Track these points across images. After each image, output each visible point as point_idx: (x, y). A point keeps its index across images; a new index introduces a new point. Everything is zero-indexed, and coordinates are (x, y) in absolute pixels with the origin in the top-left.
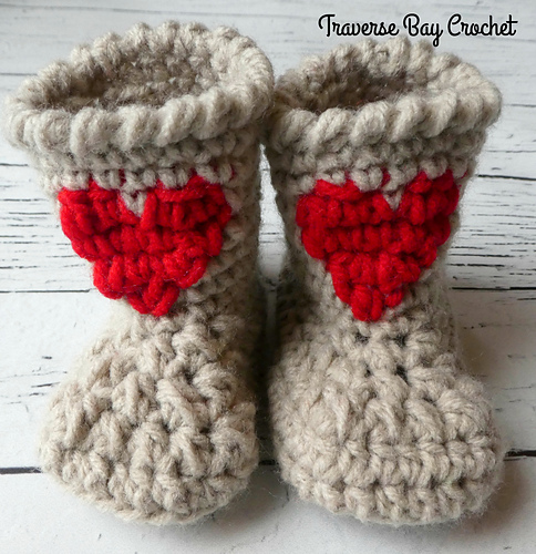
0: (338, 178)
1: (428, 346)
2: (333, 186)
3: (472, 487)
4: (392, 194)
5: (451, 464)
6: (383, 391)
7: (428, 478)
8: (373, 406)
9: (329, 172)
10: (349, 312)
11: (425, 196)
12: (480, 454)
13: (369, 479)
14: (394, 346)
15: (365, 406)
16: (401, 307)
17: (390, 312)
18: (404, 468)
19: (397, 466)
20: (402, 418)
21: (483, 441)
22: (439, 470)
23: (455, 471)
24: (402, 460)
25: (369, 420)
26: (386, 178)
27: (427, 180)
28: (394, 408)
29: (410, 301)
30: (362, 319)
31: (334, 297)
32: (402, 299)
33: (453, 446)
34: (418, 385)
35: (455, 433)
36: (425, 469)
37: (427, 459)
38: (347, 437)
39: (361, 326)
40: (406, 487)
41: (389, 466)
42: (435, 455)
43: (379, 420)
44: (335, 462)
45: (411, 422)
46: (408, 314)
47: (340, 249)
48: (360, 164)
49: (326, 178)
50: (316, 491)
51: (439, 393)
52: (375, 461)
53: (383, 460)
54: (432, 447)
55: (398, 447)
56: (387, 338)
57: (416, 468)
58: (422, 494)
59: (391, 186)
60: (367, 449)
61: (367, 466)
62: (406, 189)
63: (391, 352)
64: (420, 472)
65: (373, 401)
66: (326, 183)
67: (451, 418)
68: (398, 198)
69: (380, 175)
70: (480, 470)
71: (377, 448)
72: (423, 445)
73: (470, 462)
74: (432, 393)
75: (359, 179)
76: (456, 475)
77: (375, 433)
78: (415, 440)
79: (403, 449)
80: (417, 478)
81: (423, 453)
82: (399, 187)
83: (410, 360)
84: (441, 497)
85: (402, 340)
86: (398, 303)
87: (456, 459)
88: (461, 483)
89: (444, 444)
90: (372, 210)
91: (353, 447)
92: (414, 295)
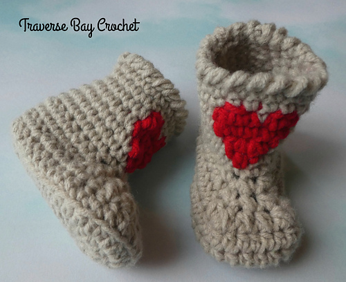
0: (237, 103)
1: (267, 183)
2: (234, 107)
3: (284, 252)
4: (262, 115)
5: (275, 243)
6: (245, 207)
7: (264, 250)
8: (239, 215)
9: (233, 100)
10: (231, 163)
11: (279, 120)
12: (289, 238)
13: (236, 251)
14: (251, 183)
15: (236, 215)
16: (256, 165)
17: (251, 166)
18: (253, 246)
19: (249, 245)
20: (253, 221)
21: (292, 231)
22: (269, 246)
23: (277, 246)
24: (252, 242)
25: (237, 222)
26: (260, 107)
27: (281, 114)
28: (249, 217)
29: (261, 162)
30: (237, 168)
31: (224, 155)
32: (258, 161)
33: (276, 234)
34: (261, 203)
35: (278, 228)
36: (262, 246)
37: (263, 241)
38: (227, 231)
39: (236, 170)
40: (253, 254)
41: (246, 245)
42: (268, 239)
43: (242, 223)
44: (220, 242)
45: (257, 222)
46: (259, 168)
47: (231, 134)
48: (249, 99)
49: (231, 102)
50: (212, 252)
51: (272, 207)
52: (239, 242)
53: (243, 242)
54: (267, 235)
55: (250, 235)
56: (248, 178)
57: (258, 245)
58: (260, 257)
59: (261, 112)
60: (236, 237)
61: (235, 245)
62: (270, 115)
63: (249, 186)
64: (260, 248)
65: (239, 213)
66: (231, 105)
67: (277, 220)
68: (264, 118)
69: (257, 105)
70: (289, 244)
71: (241, 236)
72: (262, 234)
73: (284, 241)
74: (268, 207)
75: (246, 105)
76: (277, 248)
77: (240, 229)
78: (259, 231)
79: (253, 237)
80: (258, 250)
81: (262, 238)
82: (266, 113)
83: (259, 190)
84: (269, 258)
85: (255, 180)
86: (255, 162)
87: (277, 240)
88: (279, 251)
89: (272, 234)
90: (250, 121)
91: (229, 236)
92: (264, 160)
